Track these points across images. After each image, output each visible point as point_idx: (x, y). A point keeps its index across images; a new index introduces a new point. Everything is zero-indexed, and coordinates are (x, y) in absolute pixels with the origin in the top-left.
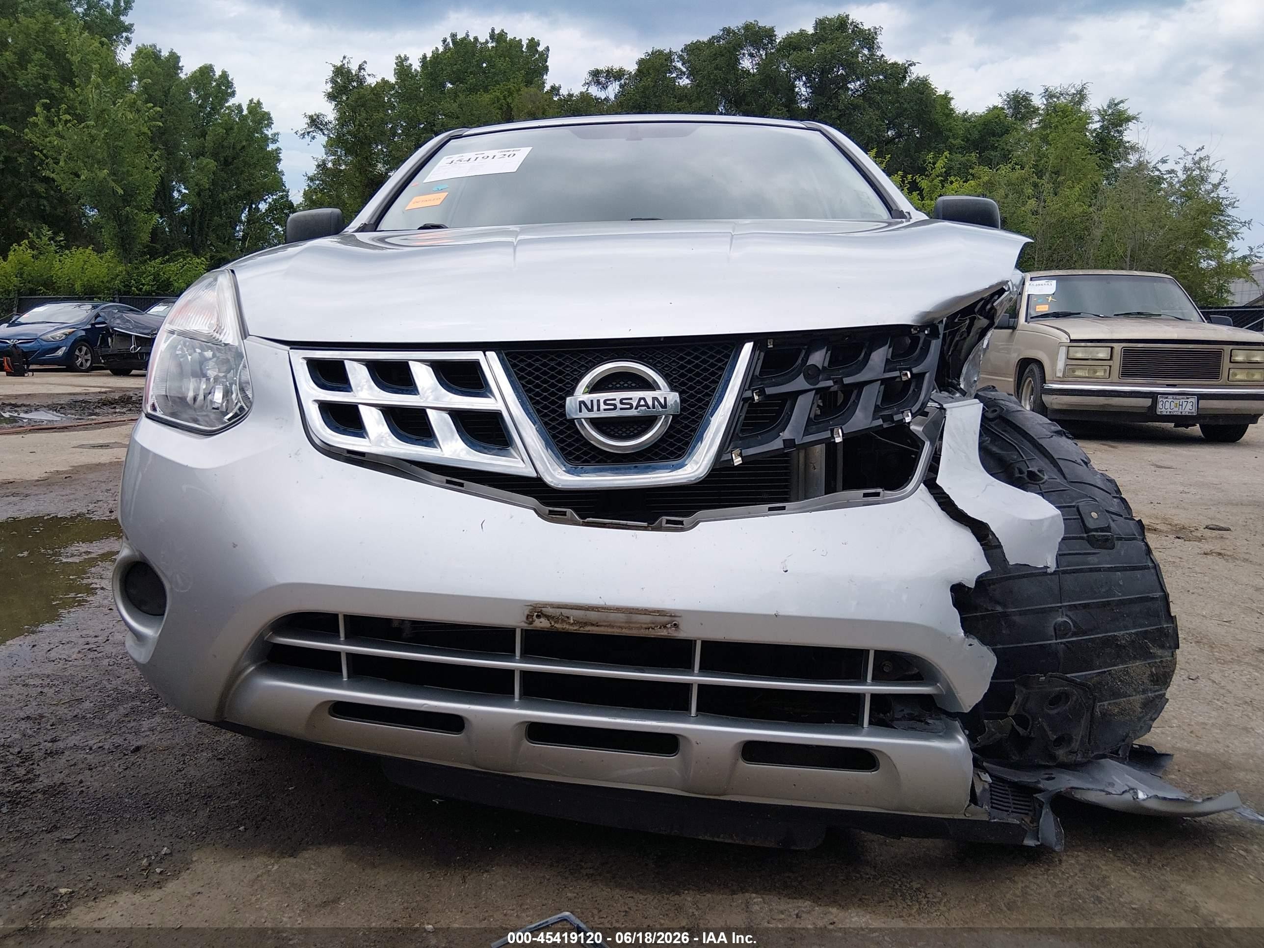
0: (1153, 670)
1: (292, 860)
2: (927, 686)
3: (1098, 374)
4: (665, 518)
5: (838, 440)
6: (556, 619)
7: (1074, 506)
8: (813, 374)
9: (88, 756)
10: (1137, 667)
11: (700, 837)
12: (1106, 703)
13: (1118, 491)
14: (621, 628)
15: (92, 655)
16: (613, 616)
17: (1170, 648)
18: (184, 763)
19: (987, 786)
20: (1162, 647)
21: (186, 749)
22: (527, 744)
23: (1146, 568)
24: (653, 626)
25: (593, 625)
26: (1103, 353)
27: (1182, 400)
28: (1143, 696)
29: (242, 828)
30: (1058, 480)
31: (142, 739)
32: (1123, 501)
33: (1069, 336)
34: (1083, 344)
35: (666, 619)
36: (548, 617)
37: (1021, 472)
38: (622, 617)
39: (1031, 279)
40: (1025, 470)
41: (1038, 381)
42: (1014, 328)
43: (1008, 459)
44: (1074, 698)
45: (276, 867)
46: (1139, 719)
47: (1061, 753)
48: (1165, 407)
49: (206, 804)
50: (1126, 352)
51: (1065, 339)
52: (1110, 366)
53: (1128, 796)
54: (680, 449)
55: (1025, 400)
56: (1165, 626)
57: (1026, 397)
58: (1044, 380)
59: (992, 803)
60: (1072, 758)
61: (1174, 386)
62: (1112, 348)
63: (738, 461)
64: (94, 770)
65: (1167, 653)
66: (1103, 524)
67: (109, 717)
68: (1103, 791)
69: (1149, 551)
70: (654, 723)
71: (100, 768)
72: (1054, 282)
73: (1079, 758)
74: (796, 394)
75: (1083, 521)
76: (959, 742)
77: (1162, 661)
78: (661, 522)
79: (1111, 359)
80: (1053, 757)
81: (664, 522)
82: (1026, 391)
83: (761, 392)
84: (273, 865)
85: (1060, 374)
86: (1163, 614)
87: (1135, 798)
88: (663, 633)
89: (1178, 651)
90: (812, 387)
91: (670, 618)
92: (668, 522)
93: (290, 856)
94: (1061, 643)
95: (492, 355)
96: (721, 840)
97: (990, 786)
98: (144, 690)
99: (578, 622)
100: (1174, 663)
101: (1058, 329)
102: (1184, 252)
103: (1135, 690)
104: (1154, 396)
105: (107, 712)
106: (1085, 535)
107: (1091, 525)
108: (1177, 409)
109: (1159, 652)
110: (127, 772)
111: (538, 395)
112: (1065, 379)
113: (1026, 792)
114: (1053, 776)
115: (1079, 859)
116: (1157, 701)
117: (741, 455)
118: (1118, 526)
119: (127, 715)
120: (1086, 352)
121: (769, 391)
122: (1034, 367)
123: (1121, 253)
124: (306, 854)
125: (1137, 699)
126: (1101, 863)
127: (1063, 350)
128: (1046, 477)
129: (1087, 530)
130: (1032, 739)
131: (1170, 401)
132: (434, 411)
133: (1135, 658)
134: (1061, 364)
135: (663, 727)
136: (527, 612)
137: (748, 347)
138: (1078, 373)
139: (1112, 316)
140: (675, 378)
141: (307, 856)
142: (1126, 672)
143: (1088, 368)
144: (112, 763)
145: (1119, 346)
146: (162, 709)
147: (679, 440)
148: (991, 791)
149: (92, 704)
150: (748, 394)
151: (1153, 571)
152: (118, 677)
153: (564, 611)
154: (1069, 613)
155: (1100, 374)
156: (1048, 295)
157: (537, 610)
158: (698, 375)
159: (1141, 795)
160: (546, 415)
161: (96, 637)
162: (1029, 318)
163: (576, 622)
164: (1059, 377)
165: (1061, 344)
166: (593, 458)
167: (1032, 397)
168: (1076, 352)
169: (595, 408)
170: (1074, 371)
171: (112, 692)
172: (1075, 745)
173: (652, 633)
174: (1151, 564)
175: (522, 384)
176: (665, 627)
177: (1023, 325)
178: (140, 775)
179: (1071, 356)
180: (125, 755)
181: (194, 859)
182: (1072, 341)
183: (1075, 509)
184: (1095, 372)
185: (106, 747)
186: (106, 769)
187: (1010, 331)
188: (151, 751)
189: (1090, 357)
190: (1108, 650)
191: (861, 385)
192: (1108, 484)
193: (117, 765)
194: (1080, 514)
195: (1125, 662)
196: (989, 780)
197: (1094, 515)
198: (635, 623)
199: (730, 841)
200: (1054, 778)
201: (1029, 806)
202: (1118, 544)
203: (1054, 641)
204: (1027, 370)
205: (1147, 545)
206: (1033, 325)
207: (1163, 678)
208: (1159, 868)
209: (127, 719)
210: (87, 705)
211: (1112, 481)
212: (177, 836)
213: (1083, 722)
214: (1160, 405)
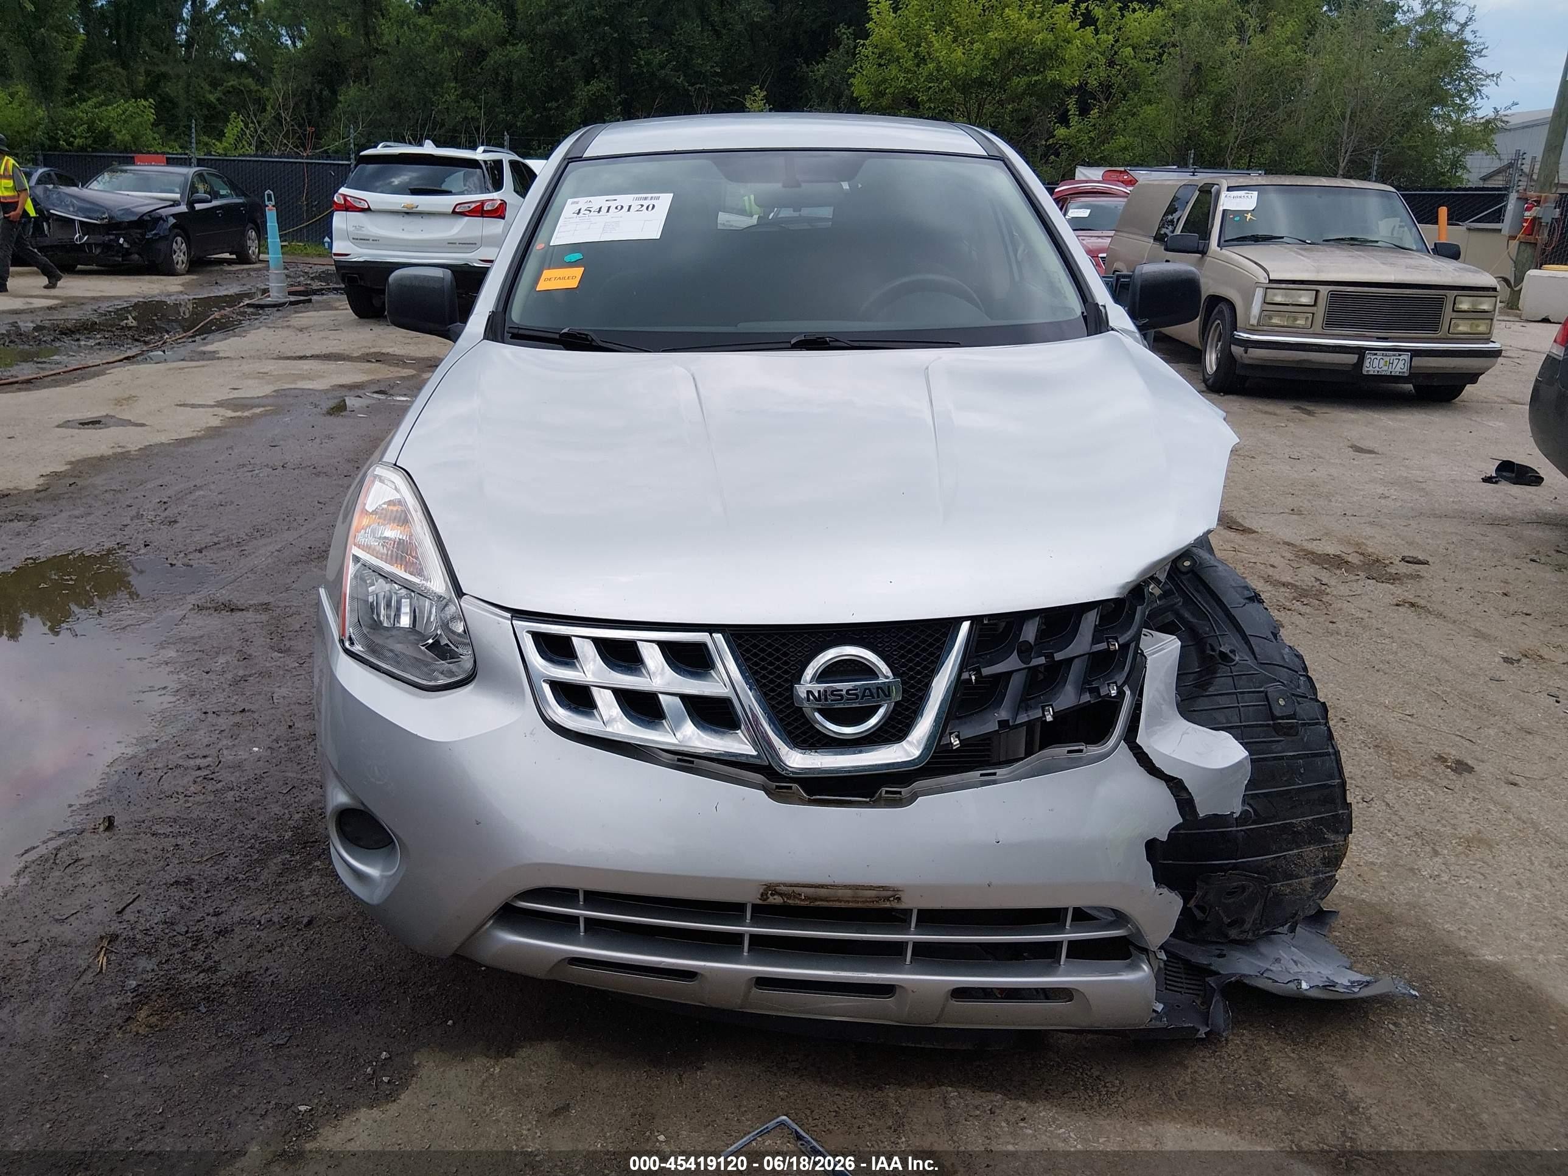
0: (1326, 853)
1: (509, 1060)
2: (1119, 929)
3: (1298, 322)
4: (884, 789)
5: (1049, 718)
6: (788, 896)
7: (1262, 692)
8: (1025, 652)
9: (263, 934)
10: (1311, 852)
11: (904, 1044)
12: (1278, 884)
13: (1305, 669)
14: (848, 902)
15: (210, 786)
16: (840, 893)
17: (1343, 832)
18: (364, 939)
19: (1162, 965)
20: (1337, 832)
21: (361, 919)
22: (755, 990)
23: (1328, 754)
24: (879, 899)
25: (822, 900)
26: (1306, 298)
27: (1392, 357)
28: (1314, 878)
29: (450, 1022)
30: (1249, 662)
31: (309, 907)
32: (1310, 679)
33: (1268, 275)
34: (1283, 286)
35: (890, 893)
36: (781, 894)
37: (1213, 650)
38: (849, 892)
39: (1229, 189)
40: (1217, 648)
41: (1228, 327)
42: (1204, 252)
43: (1200, 631)
44: (1251, 890)
45: (497, 1070)
46: (1309, 898)
47: (1233, 933)
48: (1374, 366)
49: (404, 992)
50: (1333, 296)
51: (1262, 278)
52: (1313, 314)
53: (1292, 986)
54: (900, 731)
55: (1211, 347)
56: (1340, 812)
57: (1212, 340)
58: (1235, 328)
59: (1166, 984)
60: (1243, 936)
61: (1385, 339)
62: (1317, 291)
63: (956, 742)
64: (273, 952)
65: (1341, 838)
66: (1290, 712)
67: (262, 877)
68: (1270, 979)
69: (1331, 736)
70: (875, 975)
71: (279, 950)
72: (1256, 193)
73: (1250, 936)
74: (1008, 675)
75: (1270, 709)
76: (1143, 970)
77: (1334, 846)
78: (881, 793)
79: (1315, 305)
80: (1226, 936)
81: (884, 793)
82: (1212, 335)
83: (978, 671)
84: (493, 1067)
85: (1254, 321)
86: (1339, 801)
87: (1299, 988)
88: (888, 905)
89: (1350, 835)
90: (1025, 666)
91: (894, 893)
92: (887, 792)
93: (508, 1056)
94: (1241, 830)
95: (718, 636)
96: (922, 1046)
97: (1165, 964)
98: (286, 837)
99: (809, 898)
100: (1346, 846)
101: (1256, 263)
102: (1415, 114)
103: (1307, 871)
104: (1361, 351)
105: (258, 870)
106: (1271, 722)
107: (1277, 712)
108: (1386, 368)
109: (1332, 837)
110: (310, 952)
111: (764, 677)
112: (1260, 328)
113: (1201, 972)
114: (1224, 952)
115: (1244, 1038)
116: (1327, 882)
117: (958, 736)
118: (1306, 710)
119: (280, 875)
120: (1286, 296)
121: (986, 671)
122: (1223, 306)
123: (1338, 112)
124: (524, 1053)
125: (1308, 881)
126: (1262, 1042)
127: (1259, 293)
128: (1237, 658)
129: (1274, 717)
130: (1209, 922)
131: (1379, 358)
132: (664, 696)
133: (1310, 843)
134: (1256, 309)
135: (884, 979)
136: (762, 891)
137: (965, 626)
138: (1275, 321)
139: (1320, 241)
140: (896, 659)
141: (524, 1055)
142: (1300, 856)
143: (1287, 314)
144: (289, 941)
145: (1325, 290)
146: (316, 864)
147: (900, 722)
148: (1166, 969)
149: (238, 859)
150: (965, 676)
151: (1333, 757)
152: (253, 819)
153: (795, 889)
154: (1251, 802)
155: (1301, 322)
156: (1247, 212)
157: (771, 888)
158: (917, 655)
159: (1304, 986)
160: (773, 698)
161: (205, 757)
162: (1222, 240)
163: (807, 898)
164: (1252, 325)
165: (1258, 284)
166: (819, 741)
167: (1220, 344)
168: (1275, 295)
169: (823, 697)
170: (1270, 318)
171: (253, 841)
172: (1247, 926)
173: (876, 905)
174: (1331, 750)
175: (749, 666)
176: (888, 900)
177: (1215, 251)
178: (325, 957)
179: (1268, 300)
180: (299, 930)
181: (416, 1063)
182: (1271, 281)
183: (1263, 694)
184: (1296, 319)
185: (275, 919)
186: (286, 950)
187: (1200, 255)
188: (325, 924)
189: (1291, 301)
190: (1285, 836)
191: (1069, 661)
192: (1296, 659)
193: (295, 944)
194: (1268, 700)
195: (1299, 847)
196: (1165, 958)
197: (1282, 702)
198: (862, 897)
199: (932, 1046)
200: (1224, 956)
201: (1199, 985)
202: (1302, 730)
203: (1234, 829)
204: (1215, 312)
205: (1329, 729)
206: (1226, 252)
207: (1334, 861)
208: (1316, 1047)
209: (283, 880)
210: (232, 861)
211: (1300, 657)
212: (389, 1035)
213: (1256, 908)
214: (1367, 363)
